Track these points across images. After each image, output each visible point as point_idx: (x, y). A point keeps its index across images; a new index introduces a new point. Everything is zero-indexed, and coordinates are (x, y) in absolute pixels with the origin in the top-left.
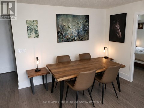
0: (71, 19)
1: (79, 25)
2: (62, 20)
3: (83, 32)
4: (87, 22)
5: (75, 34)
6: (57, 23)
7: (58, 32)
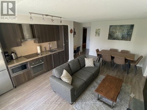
0: (118, 28)
1: (124, 31)
2: (113, 28)
3: (127, 36)
4: (131, 29)
5: (120, 36)
6: (110, 30)
7: (109, 35)
